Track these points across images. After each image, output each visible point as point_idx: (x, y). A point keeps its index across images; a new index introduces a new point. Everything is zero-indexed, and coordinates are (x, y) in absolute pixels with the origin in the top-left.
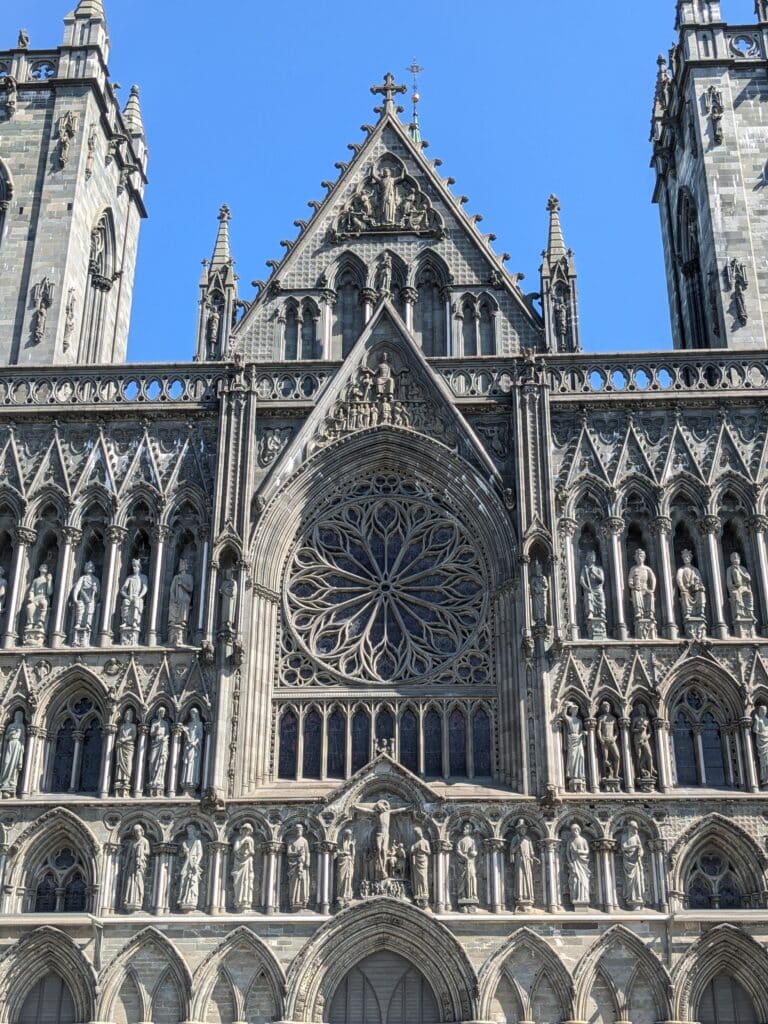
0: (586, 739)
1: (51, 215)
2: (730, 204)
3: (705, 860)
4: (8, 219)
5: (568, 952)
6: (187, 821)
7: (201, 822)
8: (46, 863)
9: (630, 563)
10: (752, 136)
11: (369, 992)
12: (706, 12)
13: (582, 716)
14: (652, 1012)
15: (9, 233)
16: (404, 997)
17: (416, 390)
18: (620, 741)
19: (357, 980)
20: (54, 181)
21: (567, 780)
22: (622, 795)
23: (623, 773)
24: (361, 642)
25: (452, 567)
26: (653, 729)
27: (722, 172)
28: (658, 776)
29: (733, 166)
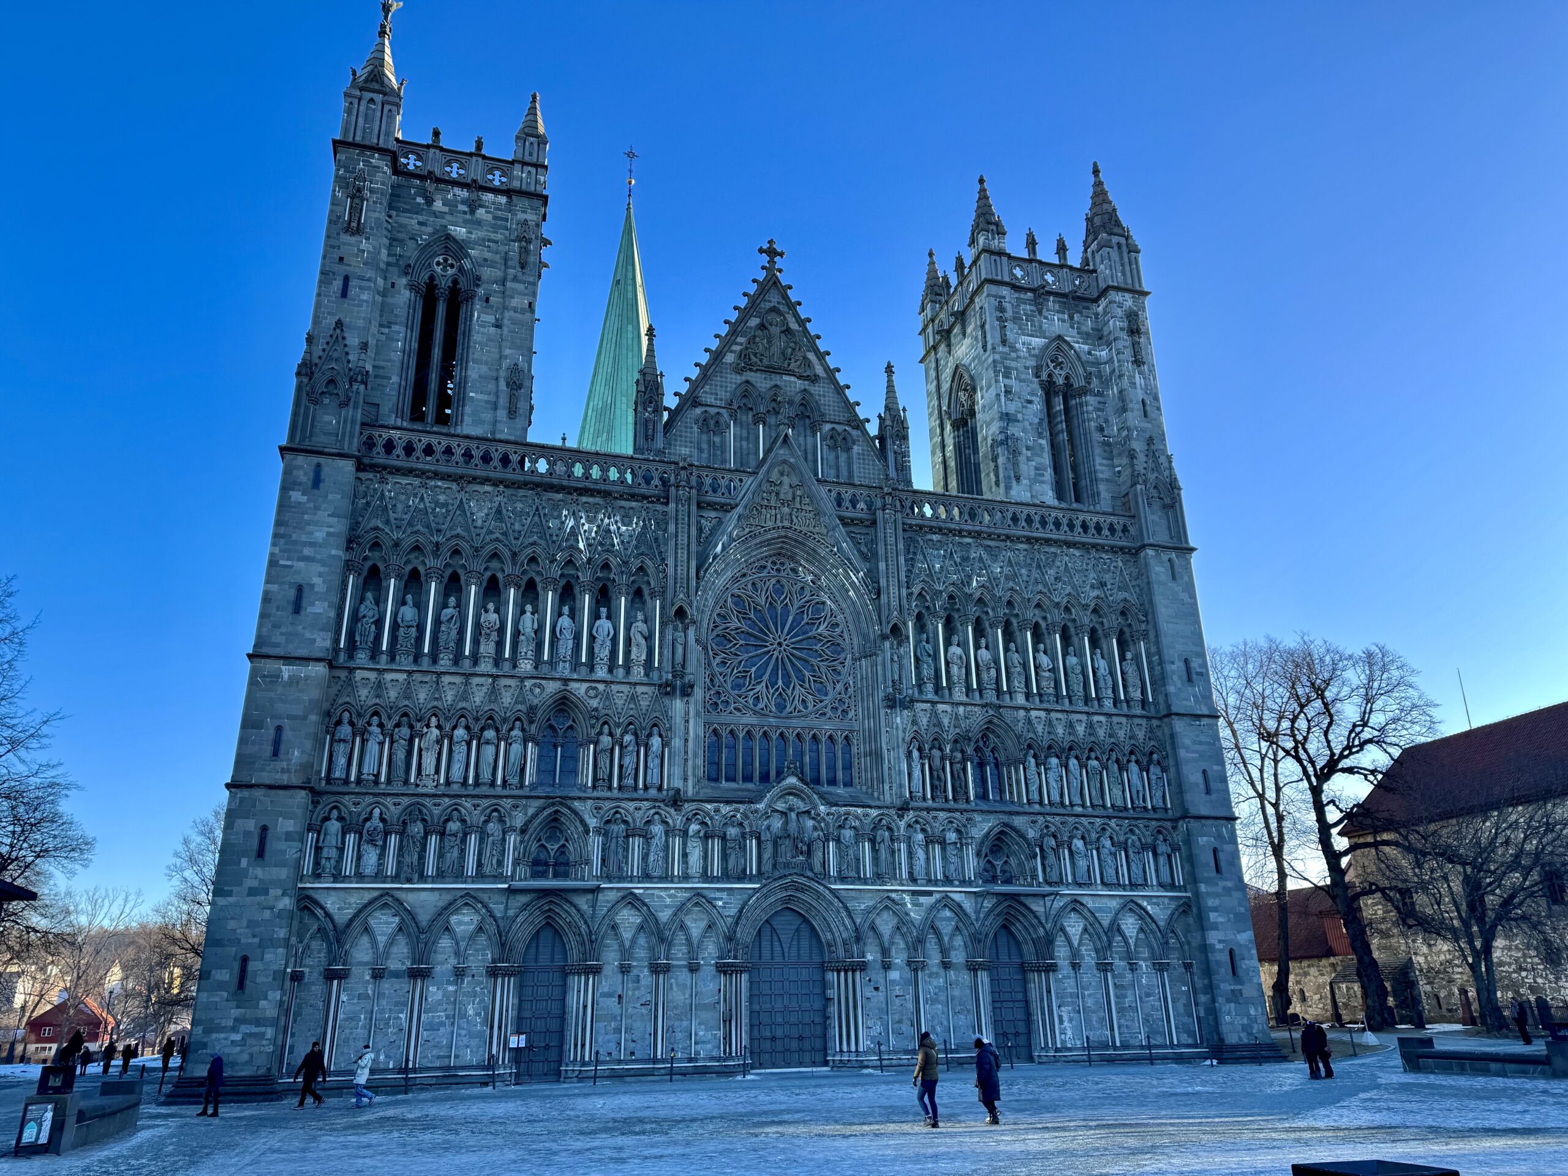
0: (923, 765)
1: (515, 310)
2: (1010, 392)
3: (992, 851)
4: (478, 305)
5: (915, 911)
6: (652, 811)
7: (663, 812)
8: (540, 840)
9: (948, 643)
10: (1024, 344)
11: (775, 938)
12: (996, 242)
13: (920, 749)
14: (964, 954)
15: (479, 317)
16: (799, 942)
17: (807, 501)
18: (944, 769)
19: (767, 930)
20: (515, 279)
21: (911, 792)
22: (947, 806)
23: (945, 791)
24: (764, 684)
25: (826, 633)
26: (964, 760)
27: (1005, 367)
28: (967, 793)
29: (1013, 364)
